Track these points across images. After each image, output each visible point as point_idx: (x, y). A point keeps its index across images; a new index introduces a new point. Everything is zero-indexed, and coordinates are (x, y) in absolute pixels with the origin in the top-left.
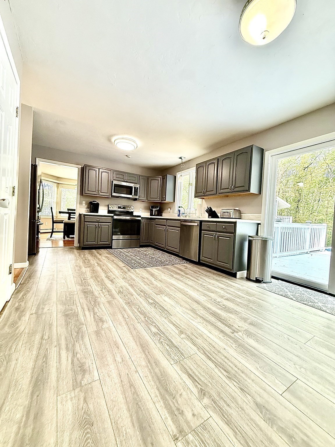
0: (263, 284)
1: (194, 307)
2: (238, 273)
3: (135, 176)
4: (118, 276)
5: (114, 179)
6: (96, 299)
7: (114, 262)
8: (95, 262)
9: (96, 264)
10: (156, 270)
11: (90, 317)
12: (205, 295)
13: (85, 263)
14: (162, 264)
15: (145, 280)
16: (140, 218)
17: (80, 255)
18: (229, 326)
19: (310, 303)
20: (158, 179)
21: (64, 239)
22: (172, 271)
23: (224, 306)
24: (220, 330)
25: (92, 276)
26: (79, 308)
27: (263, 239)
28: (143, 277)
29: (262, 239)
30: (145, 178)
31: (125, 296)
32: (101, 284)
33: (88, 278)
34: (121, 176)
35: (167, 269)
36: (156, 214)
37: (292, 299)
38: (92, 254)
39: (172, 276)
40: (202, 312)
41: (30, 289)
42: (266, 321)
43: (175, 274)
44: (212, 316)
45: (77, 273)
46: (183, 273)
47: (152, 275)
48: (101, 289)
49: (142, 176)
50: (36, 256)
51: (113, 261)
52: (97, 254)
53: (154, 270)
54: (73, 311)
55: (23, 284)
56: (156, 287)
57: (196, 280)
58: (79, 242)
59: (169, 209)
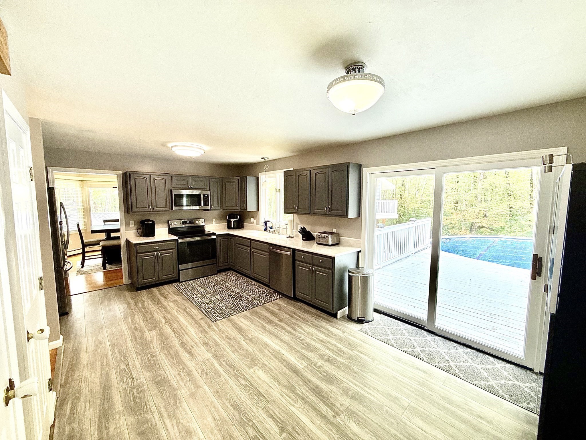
0: (365, 323)
1: (293, 383)
2: (338, 312)
3: (204, 179)
4: (196, 341)
5: (174, 186)
6: (175, 392)
7: (186, 312)
8: (161, 315)
9: (163, 321)
10: (243, 320)
11: (172, 429)
12: (304, 357)
13: (147, 320)
14: (250, 304)
15: (232, 343)
16: (214, 237)
17: (136, 304)
18: (331, 406)
19: (410, 349)
20: (235, 180)
21: (104, 269)
22: (265, 318)
23: (325, 373)
24: (322, 415)
25: (162, 347)
26: (156, 415)
27: (364, 275)
28: (229, 336)
29: (362, 275)
30: (217, 180)
31: (211, 378)
32: (177, 361)
33: (158, 353)
34: (183, 182)
35: (258, 314)
36: (235, 226)
37: (393, 346)
38: (153, 298)
39: (264, 327)
40: (302, 390)
41: (79, 392)
42: (367, 389)
43: (267, 323)
44: (313, 394)
45: (139, 344)
46: (276, 320)
47: (240, 330)
48: (178, 372)
49: (213, 178)
50: (69, 318)
51: (185, 309)
52: (160, 297)
53: (240, 319)
54: (150, 423)
55: (65, 384)
56: (247, 354)
57: (292, 331)
58: (131, 276)
59: (252, 219)
